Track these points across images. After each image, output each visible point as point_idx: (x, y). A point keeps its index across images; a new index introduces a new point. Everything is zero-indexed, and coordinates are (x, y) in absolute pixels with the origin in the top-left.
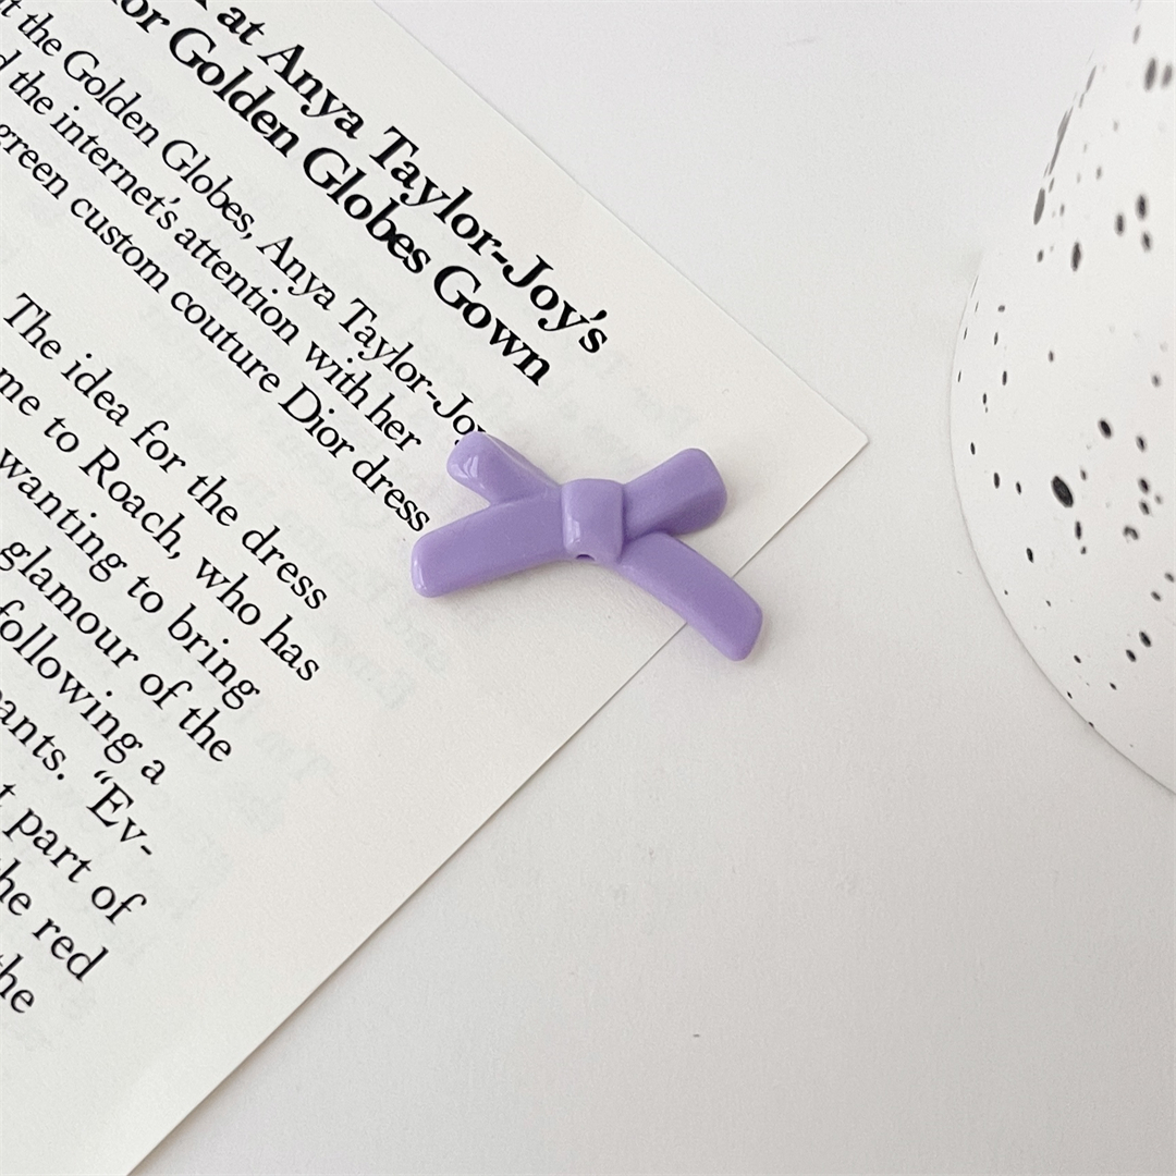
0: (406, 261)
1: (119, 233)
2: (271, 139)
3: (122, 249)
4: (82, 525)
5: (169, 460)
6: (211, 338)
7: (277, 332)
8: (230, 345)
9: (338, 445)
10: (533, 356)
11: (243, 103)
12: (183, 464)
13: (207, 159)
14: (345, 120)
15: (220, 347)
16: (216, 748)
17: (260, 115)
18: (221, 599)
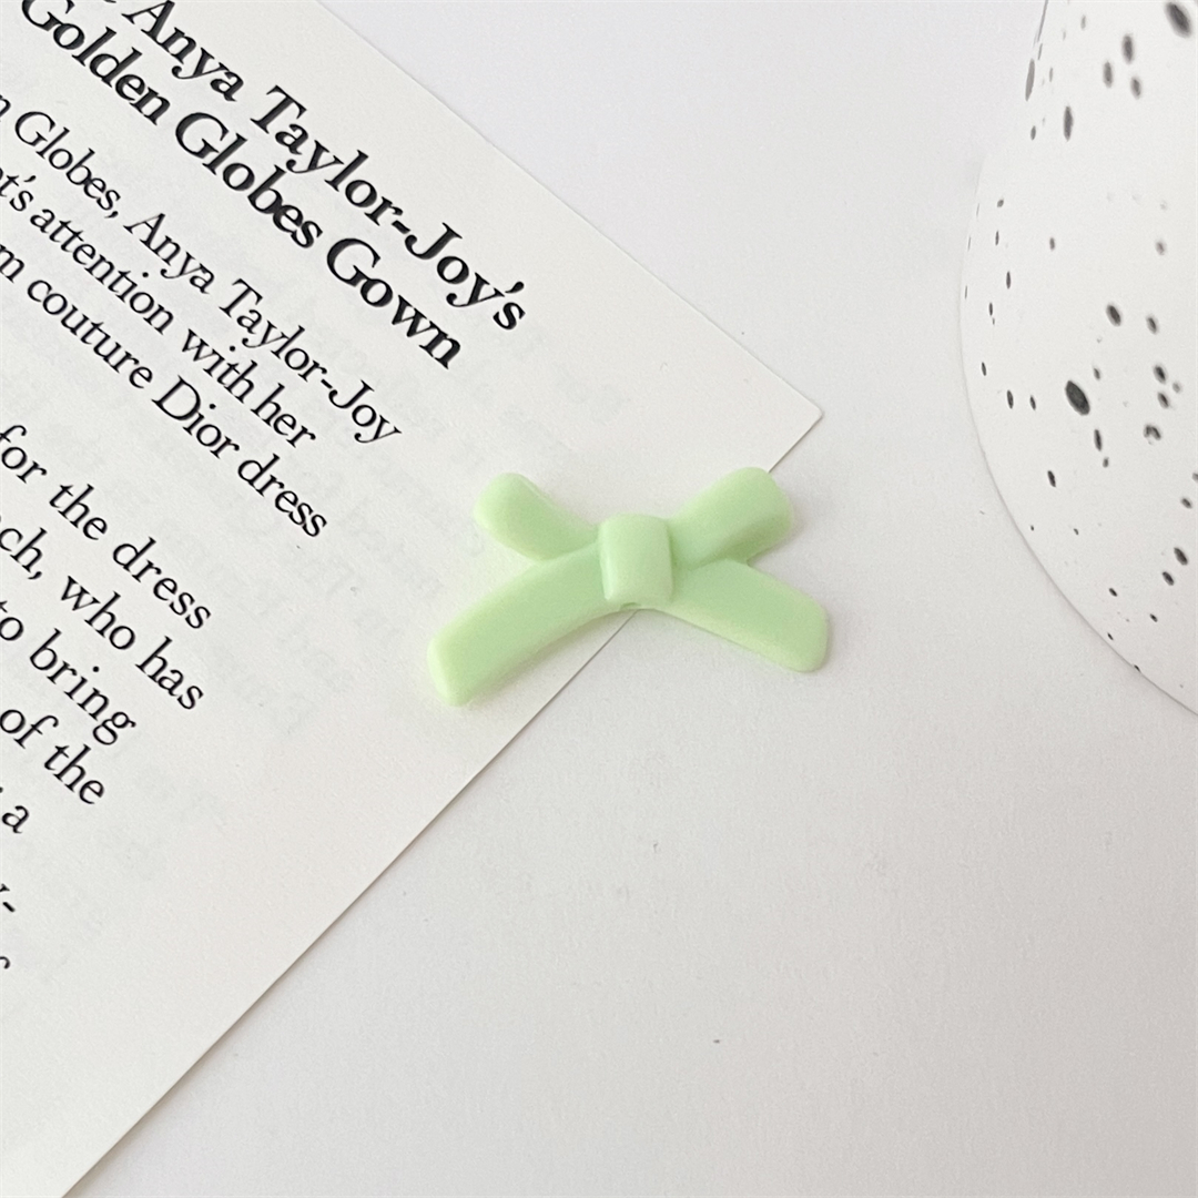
0: (294, 236)
2: (139, 106)
5: (27, 469)
6: (74, 330)
7: (149, 320)
8: (96, 337)
9: (220, 444)
10: (442, 336)
11: (105, 67)
12: (44, 472)
13: (66, 131)
14: (221, 81)
15: (83, 339)
16: (87, 788)
17: (126, 79)
18: (90, 622)
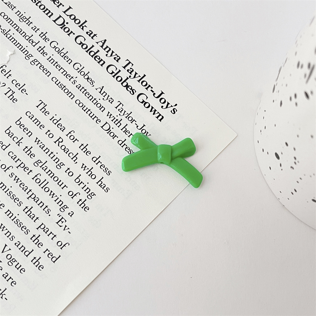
0: (130, 92)
1: (63, 85)
2: (99, 62)
3: (63, 89)
4: (54, 156)
5: (75, 140)
6: (85, 111)
7: (100, 109)
8: (89, 112)
9: (114, 136)
10: (160, 115)
11: (92, 54)
12: (78, 141)
13: (84, 67)
14: (116, 58)
15: (87, 113)
16: (86, 208)
17: (96, 56)
18: (87, 173)
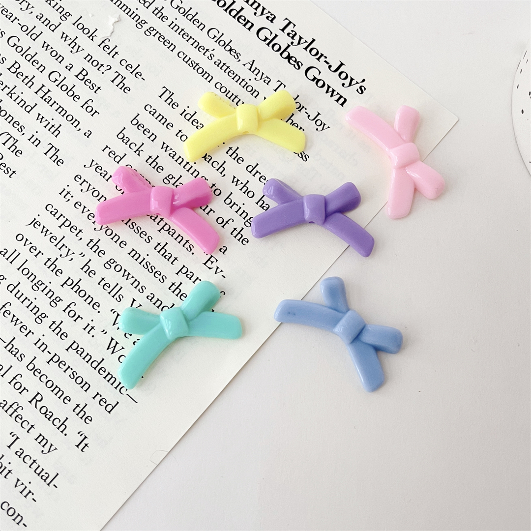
0: (295, 66)
1: (195, 63)
2: (245, 25)
3: (196, 68)
4: (192, 167)
6: (230, 98)
7: (252, 94)
8: (236, 100)
10: (341, 97)
11: (234, 13)
13: (223, 34)
14: (269, 17)
16: (244, 241)
17: (240, 17)
18: (241, 190)
